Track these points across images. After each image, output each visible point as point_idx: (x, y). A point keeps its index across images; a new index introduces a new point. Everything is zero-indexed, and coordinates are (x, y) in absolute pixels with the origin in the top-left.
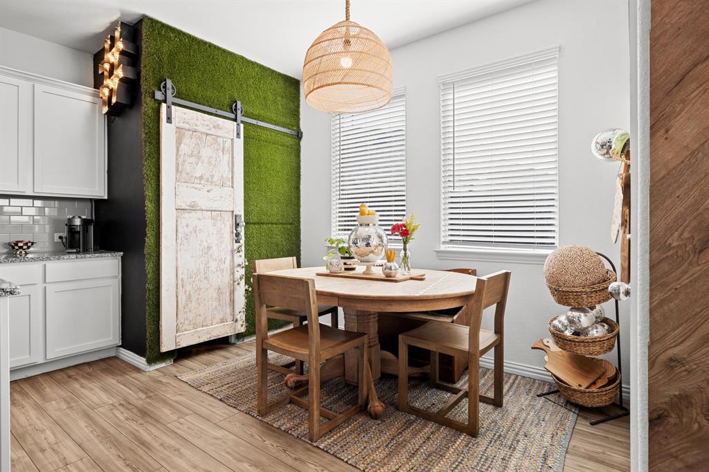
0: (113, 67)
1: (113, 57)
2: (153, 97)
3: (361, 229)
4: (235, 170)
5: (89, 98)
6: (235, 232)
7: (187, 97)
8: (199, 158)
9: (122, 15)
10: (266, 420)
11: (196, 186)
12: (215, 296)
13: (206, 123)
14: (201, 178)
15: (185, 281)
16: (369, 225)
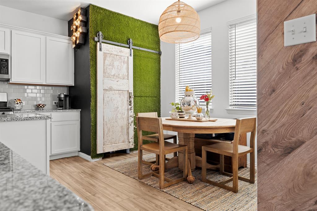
0: (77, 27)
1: (77, 23)
2: (94, 40)
3: (186, 98)
4: (129, 71)
5: (67, 41)
6: (129, 100)
7: (108, 39)
8: (113, 66)
9: (81, 4)
10: (142, 181)
11: (112, 79)
12: (120, 130)
13: (116, 50)
14: (114, 75)
15: (107, 122)
16: (190, 96)
